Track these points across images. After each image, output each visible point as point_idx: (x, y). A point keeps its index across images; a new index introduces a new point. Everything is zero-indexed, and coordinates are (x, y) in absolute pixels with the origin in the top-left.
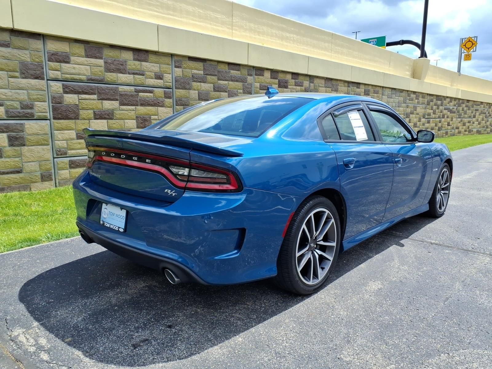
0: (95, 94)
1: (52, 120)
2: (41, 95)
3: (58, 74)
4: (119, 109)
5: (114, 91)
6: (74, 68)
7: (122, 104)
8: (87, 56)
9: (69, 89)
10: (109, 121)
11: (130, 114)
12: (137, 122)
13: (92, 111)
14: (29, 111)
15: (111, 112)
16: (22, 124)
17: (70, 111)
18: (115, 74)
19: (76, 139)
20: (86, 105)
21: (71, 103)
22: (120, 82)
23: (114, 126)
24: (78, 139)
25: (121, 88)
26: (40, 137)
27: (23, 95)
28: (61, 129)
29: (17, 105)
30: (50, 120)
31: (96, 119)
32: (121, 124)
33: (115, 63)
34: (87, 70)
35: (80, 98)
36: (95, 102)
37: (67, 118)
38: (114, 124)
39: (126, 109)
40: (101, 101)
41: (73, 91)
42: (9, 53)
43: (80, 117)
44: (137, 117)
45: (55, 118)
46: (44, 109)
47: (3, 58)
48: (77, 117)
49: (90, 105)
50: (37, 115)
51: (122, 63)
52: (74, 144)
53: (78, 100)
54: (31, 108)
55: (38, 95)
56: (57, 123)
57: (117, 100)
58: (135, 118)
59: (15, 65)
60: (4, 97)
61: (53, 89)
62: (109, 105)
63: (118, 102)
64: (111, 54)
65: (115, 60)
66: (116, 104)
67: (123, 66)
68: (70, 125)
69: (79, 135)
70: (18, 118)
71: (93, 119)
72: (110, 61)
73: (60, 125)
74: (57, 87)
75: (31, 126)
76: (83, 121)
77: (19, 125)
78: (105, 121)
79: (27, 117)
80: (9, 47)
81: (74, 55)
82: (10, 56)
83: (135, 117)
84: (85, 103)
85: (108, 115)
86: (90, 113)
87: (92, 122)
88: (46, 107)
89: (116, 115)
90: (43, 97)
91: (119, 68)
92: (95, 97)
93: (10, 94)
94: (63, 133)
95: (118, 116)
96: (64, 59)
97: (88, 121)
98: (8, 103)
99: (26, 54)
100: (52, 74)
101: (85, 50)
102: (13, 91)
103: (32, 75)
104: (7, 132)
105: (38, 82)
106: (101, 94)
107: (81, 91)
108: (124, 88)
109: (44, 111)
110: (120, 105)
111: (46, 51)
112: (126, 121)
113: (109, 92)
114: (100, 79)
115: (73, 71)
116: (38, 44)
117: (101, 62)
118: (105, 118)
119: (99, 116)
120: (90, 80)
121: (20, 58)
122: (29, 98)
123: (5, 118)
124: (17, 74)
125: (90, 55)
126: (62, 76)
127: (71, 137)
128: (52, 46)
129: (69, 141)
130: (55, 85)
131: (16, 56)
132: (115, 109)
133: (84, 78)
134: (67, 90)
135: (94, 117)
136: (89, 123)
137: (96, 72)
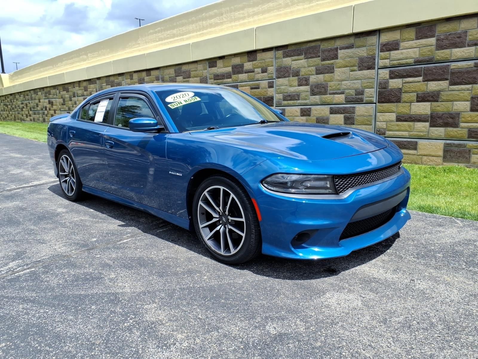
0: (421, 76)
1: (377, 104)
2: (370, 83)
3: (387, 62)
4: (447, 90)
5: (443, 70)
6: (402, 53)
7: (452, 83)
8: (417, 38)
9: (395, 74)
10: (433, 103)
11: (462, 95)
12: (471, 104)
13: (415, 94)
14: (360, 96)
15: (436, 94)
16: (354, 107)
17: (392, 95)
18: (448, 50)
19: (395, 121)
20: (409, 88)
21: (395, 87)
22: (454, 58)
23: (438, 108)
24: (397, 121)
25: (453, 65)
26: (365, 118)
27: (358, 85)
28: (383, 111)
29: (353, 92)
30: (376, 103)
31: (418, 101)
32: (447, 106)
33: (450, 38)
34: (415, 52)
35: (404, 82)
36: (418, 84)
37: (389, 101)
38: (439, 106)
39: (457, 89)
40: (426, 82)
41: (398, 76)
42: (352, 52)
43: (403, 100)
44: (472, 98)
45: (379, 102)
46: (371, 94)
47: (348, 57)
48: (398, 101)
49: (413, 88)
50: (365, 99)
51: (459, 36)
52: (392, 125)
53: (401, 84)
54: (362, 94)
55: (368, 83)
56: (380, 106)
57: (446, 79)
58: (470, 100)
59: (356, 61)
60: (345, 87)
61: (380, 76)
62: (434, 86)
63: (448, 82)
64: (445, 29)
65: (450, 34)
66: (444, 84)
67: (461, 38)
68: (391, 108)
69: (398, 117)
70: (352, 103)
71: (415, 101)
72: (442, 37)
73: (382, 108)
74: (385, 74)
75: (360, 109)
76: (404, 104)
77: (352, 108)
78: (428, 104)
79: (358, 101)
80: (353, 48)
81: (404, 41)
82: (353, 55)
83: (469, 98)
84: (407, 87)
85: (432, 97)
86: (413, 96)
87: (413, 105)
88: (372, 92)
89: (442, 97)
90: (371, 84)
91: (454, 41)
92: (421, 79)
93: (349, 84)
94: (384, 115)
95: (444, 98)
96: (393, 46)
97: (409, 104)
98: (347, 91)
99: (363, 51)
100: (382, 63)
101: (416, 33)
102: (352, 82)
103: (365, 67)
104: (344, 114)
105: (369, 72)
106: (427, 75)
107: (405, 74)
108: (457, 65)
109: (371, 96)
110: (450, 85)
111: (380, 43)
112: (455, 103)
113: (436, 72)
114: (428, 59)
115: (401, 56)
116: (373, 40)
117: (432, 41)
118: (428, 101)
119: (422, 98)
120: (418, 62)
121: (358, 54)
122: (362, 86)
123: (345, 103)
124: (356, 68)
125: (419, 36)
126: (390, 63)
127: (391, 119)
128: (385, 38)
129: (389, 123)
130: (383, 72)
131: (356, 54)
132: (443, 90)
133: (411, 61)
134: (393, 76)
135: (417, 100)
136: (410, 106)
137: (424, 52)
